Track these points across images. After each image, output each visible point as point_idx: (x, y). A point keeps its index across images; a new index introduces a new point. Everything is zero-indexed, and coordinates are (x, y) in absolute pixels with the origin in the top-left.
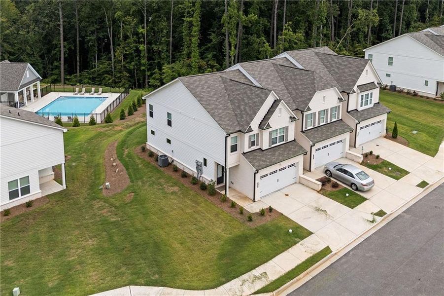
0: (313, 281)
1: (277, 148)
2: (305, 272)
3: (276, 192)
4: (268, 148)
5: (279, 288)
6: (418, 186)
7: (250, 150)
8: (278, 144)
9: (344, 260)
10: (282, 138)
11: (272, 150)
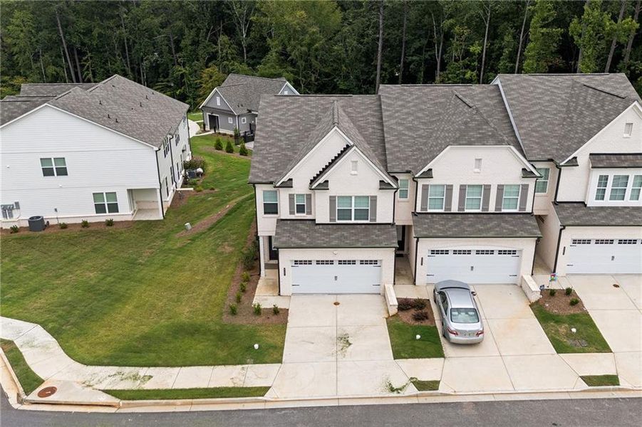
0: (181, 415)
1: (346, 227)
2: (191, 400)
3: (329, 294)
4: (329, 222)
5: (133, 399)
6: (582, 378)
7: (292, 217)
8: (353, 221)
9: (260, 414)
10: (361, 214)
11: (335, 227)
